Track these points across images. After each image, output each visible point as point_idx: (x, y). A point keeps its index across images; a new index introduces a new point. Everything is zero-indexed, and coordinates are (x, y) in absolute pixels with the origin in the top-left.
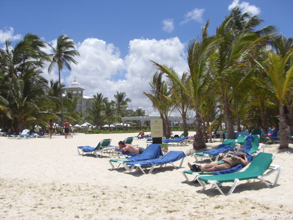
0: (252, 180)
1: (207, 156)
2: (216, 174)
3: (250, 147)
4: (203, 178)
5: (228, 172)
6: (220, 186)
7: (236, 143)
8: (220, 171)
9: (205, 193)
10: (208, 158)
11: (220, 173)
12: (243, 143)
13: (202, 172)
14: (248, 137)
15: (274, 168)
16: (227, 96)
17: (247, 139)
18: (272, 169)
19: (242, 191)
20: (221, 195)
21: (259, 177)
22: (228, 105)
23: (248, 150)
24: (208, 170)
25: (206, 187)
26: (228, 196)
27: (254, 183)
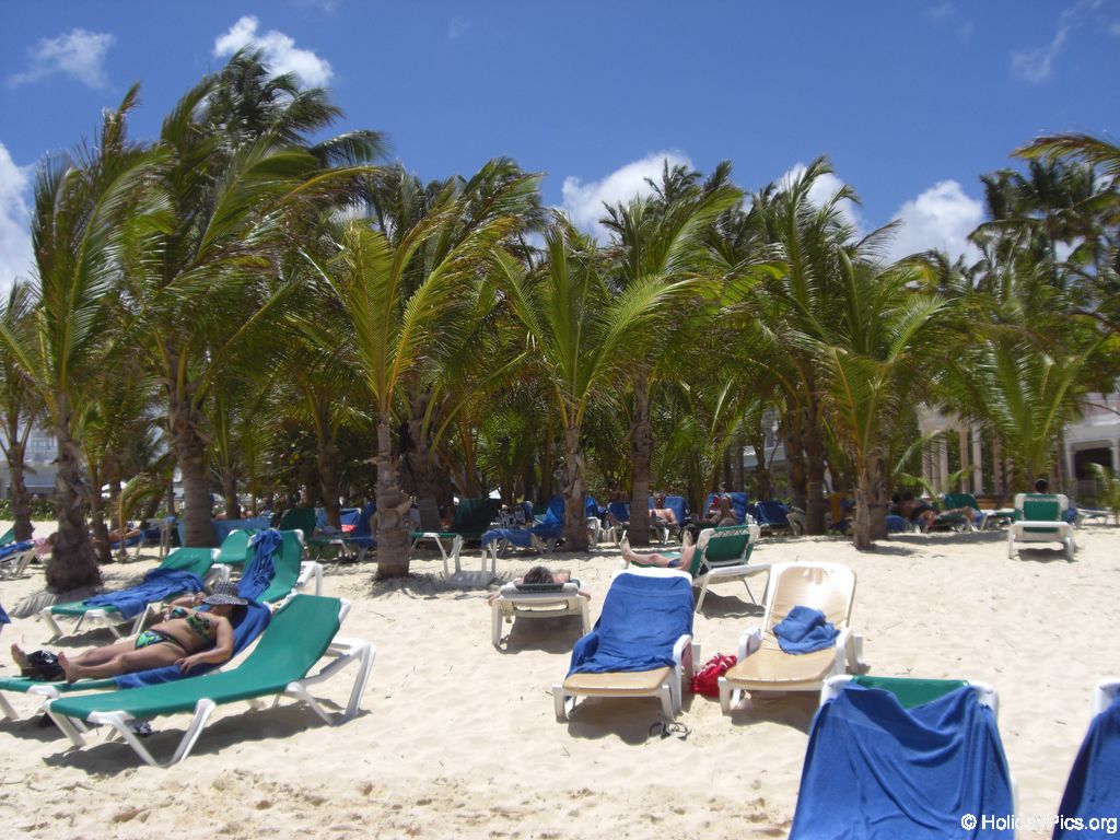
0: (268, 702)
1: (97, 618)
2: (126, 686)
3: (266, 576)
4: (70, 705)
5: (173, 676)
6: (143, 730)
7: (213, 562)
8: (142, 673)
9: (78, 766)
10: (104, 626)
11: (142, 678)
12: (243, 561)
13: (72, 681)
14: (260, 539)
15: (345, 652)
16: (186, 381)
17: (256, 546)
18: (341, 655)
19: (226, 744)
20: (141, 769)
21: (292, 687)
22: (188, 418)
23: (261, 586)
24: (93, 671)
25: (87, 741)
26: (174, 767)
27: (277, 709)
